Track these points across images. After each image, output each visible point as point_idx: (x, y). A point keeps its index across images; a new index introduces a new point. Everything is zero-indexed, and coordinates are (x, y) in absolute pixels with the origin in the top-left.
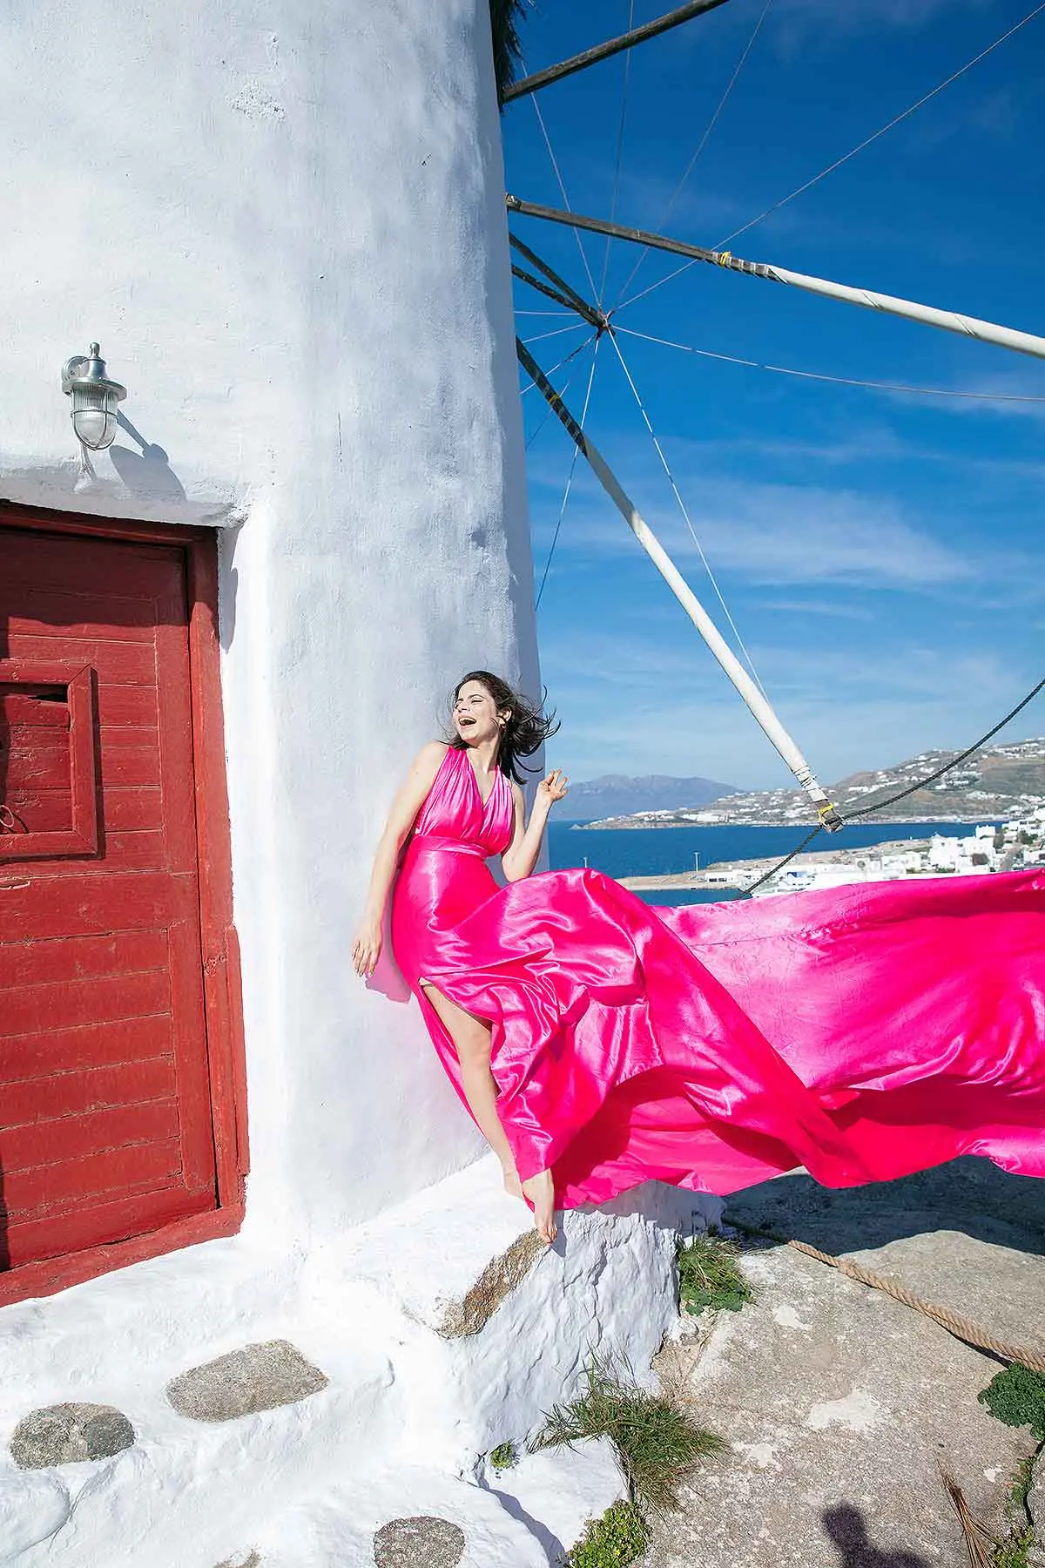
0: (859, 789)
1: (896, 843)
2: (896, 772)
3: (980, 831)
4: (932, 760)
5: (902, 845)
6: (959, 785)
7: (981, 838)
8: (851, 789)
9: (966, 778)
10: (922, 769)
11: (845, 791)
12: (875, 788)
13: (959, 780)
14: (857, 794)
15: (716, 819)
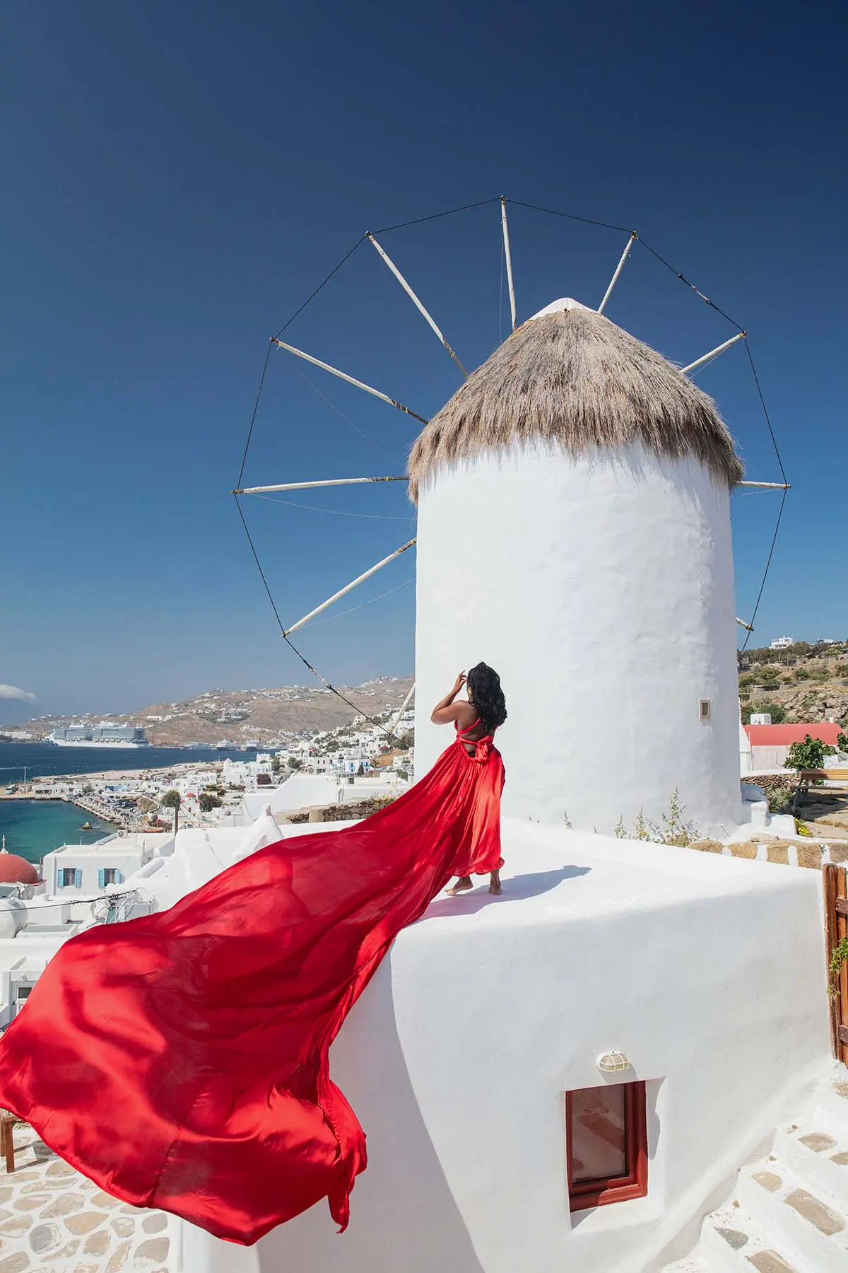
0: (154, 717)
1: (188, 765)
2: (186, 705)
3: (260, 757)
4: (215, 697)
5: (193, 766)
6: (235, 719)
7: (261, 763)
8: (149, 717)
9: (240, 714)
10: (207, 705)
11: (144, 717)
12: (168, 717)
13: (235, 715)
14: (154, 721)
15: (29, 736)
